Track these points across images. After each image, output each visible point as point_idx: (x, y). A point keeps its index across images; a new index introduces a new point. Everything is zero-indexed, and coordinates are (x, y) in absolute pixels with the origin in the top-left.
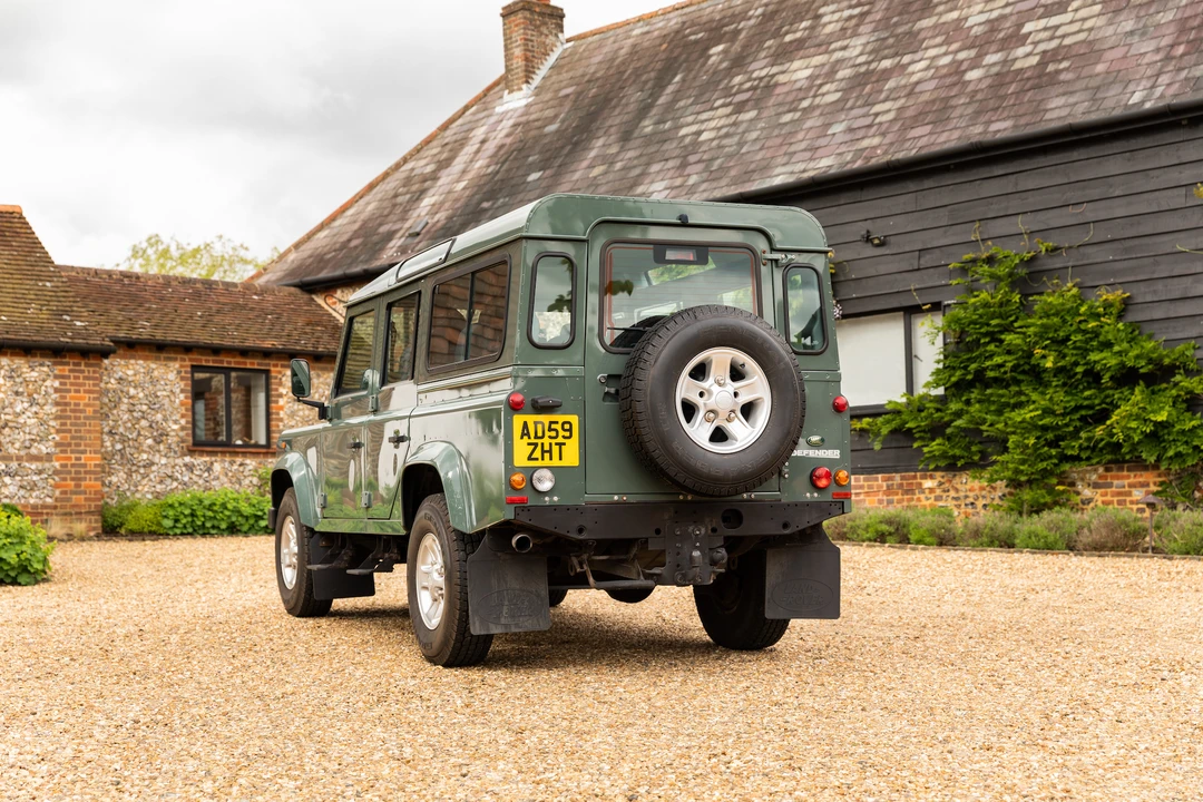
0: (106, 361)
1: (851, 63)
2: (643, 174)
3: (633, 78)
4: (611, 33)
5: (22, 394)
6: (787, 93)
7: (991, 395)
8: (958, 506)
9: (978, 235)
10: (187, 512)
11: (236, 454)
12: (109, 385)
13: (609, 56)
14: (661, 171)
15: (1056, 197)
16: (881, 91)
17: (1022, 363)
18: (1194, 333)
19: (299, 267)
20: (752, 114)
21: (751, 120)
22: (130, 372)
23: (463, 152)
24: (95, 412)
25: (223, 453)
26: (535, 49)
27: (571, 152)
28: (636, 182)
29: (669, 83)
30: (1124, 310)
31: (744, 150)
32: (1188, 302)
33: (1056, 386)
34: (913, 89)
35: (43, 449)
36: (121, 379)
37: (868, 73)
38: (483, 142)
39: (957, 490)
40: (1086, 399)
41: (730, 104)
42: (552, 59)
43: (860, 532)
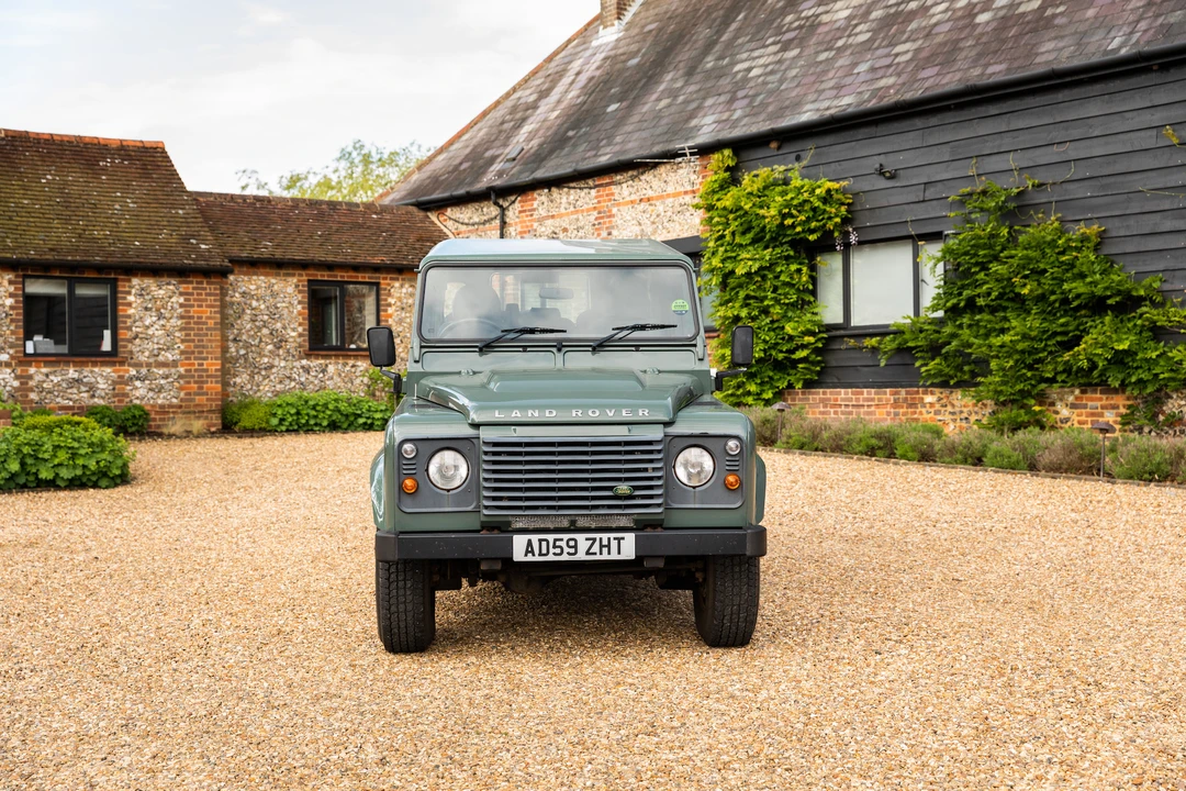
0: (231, 278)
2: (699, 108)
3: (705, 15)
5: (150, 309)
6: (827, 33)
7: (978, 321)
8: (955, 420)
9: (974, 170)
10: (293, 411)
11: (349, 357)
12: (234, 299)
14: (713, 105)
15: (1043, 137)
16: (904, 32)
17: (1007, 291)
18: (1161, 267)
19: (419, 187)
20: (796, 52)
21: (794, 58)
22: (253, 287)
23: (560, 84)
24: (216, 323)
25: (337, 356)
27: (645, 85)
28: (692, 116)
29: (734, 21)
30: (1099, 244)
31: (783, 87)
32: (1159, 237)
33: (1036, 314)
34: (930, 31)
35: (169, 356)
36: (244, 293)
37: (897, 14)
38: (578, 74)
39: (953, 406)
40: (1062, 325)
41: (779, 42)
43: (854, 445)
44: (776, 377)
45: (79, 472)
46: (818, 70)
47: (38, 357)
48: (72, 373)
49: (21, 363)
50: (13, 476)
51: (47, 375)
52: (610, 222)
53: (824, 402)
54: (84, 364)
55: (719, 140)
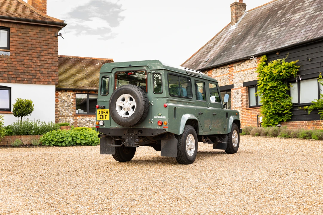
1: (309, 14)
2: (257, 45)
3: (260, 20)
4: (257, 9)
6: (293, 22)
13: (256, 15)
14: (261, 44)
16: (315, 21)
20: (284, 28)
21: (284, 30)
23: (220, 40)
26: (238, 14)
27: (243, 40)
28: (255, 47)
29: (267, 21)
31: (280, 38)
37: (313, 16)
38: (225, 38)
41: (280, 26)
42: (243, 16)
43: (300, 136)
44: (279, 118)
45: (87, 142)
46: (290, 32)
47: (79, 114)
48: (88, 119)
49: (75, 116)
50: (70, 142)
51: (82, 119)
52: (233, 77)
53: (293, 125)
54: (91, 116)
55: (262, 53)
